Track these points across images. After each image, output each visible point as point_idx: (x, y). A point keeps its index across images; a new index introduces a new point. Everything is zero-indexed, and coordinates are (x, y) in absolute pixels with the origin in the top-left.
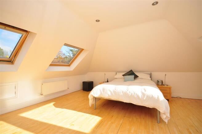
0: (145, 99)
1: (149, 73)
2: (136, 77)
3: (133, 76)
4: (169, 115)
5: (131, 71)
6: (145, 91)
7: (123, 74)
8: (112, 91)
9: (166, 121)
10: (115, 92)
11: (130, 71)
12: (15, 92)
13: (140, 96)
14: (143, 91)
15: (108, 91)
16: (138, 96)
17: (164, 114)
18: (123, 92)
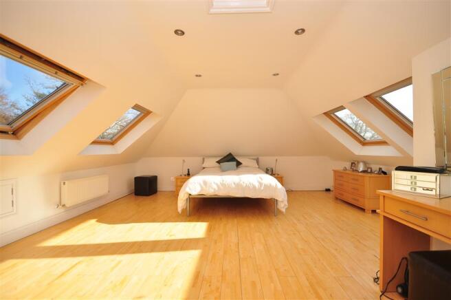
0: (262, 188)
1: (255, 157)
2: (239, 164)
3: (235, 163)
4: (286, 203)
5: (230, 154)
6: (262, 179)
7: (218, 159)
8: (219, 183)
9: (284, 210)
10: (222, 184)
11: (228, 156)
12: (13, 202)
13: (257, 186)
14: (260, 180)
15: (213, 184)
16: (254, 187)
17: (282, 202)
18: (234, 184)
